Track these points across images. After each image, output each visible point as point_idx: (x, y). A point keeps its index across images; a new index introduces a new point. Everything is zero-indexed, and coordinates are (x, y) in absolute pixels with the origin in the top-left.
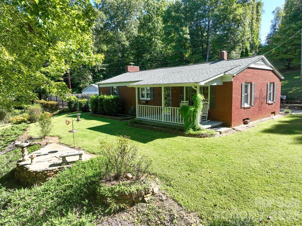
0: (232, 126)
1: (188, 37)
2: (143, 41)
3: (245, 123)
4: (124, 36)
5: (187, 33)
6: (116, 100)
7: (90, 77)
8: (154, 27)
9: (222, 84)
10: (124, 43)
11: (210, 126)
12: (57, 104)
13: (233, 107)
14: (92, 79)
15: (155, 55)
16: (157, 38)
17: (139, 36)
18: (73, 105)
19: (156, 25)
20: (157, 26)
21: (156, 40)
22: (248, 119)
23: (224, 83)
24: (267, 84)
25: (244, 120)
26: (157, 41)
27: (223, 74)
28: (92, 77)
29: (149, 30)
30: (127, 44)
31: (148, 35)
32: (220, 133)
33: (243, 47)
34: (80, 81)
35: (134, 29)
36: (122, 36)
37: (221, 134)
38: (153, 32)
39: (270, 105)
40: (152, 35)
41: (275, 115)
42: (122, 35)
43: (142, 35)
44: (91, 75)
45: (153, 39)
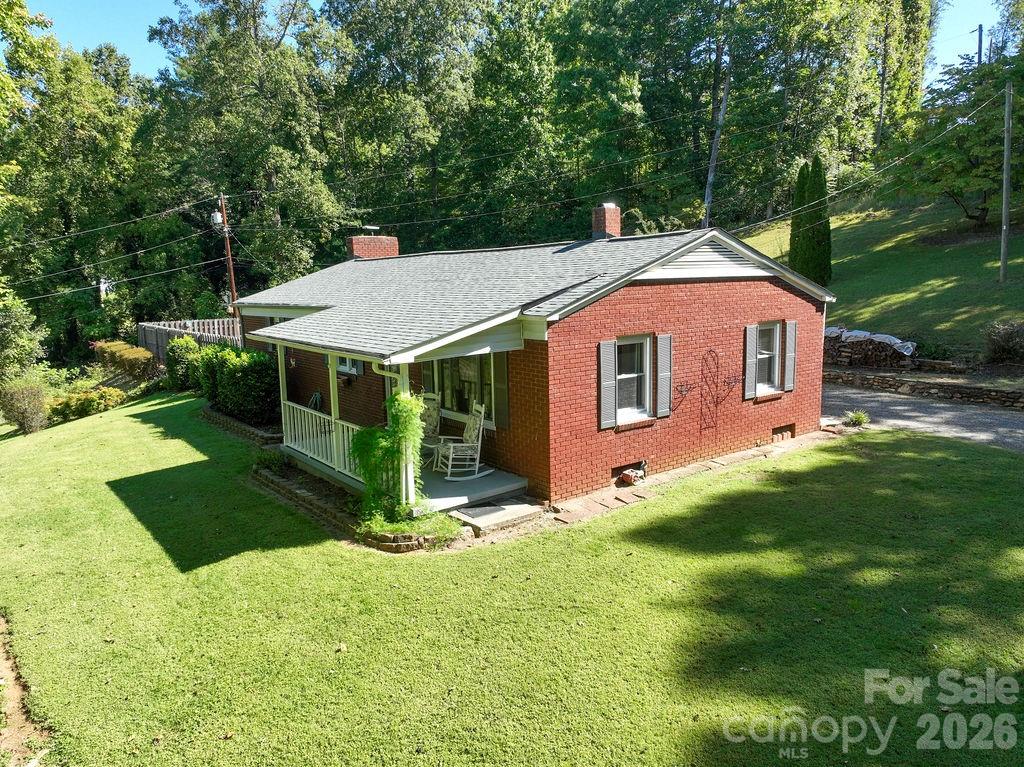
0: (553, 497)
1: (638, 109)
2: (490, 124)
3: (624, 482)
4: (422, 111)
5: (633, 97)
6: (257, 372)
7: (305, 254)
8: (529, 76)
9: (522, 348)
10: (419, 134)
11: (464, 500)
12: (149, 360)
13: (552, 433)
14: (311, 261)
15: (532, 173)
16: (537, 115)
17: (481, 106)
18: (180, 370)
19: (536, 68)
20: (537, 71)
21: (534, 120)
22: (637, 466)
23: (528, 343)
24: (745, 330)
25: (617, 471)
26: (539, 127)
27: (515, 315)
28: (312, 255)
29: (515, 86)
30: (431, 138)
31: (510, 102)
32: (477, 532)
33: (841, 141)
34: (273, 268)
35: (460, 86)
36: (414, 110)
37: (477, 535)
38: (523, 94)
39: (760, 402)
40: (522, 103)
41: (793, 436)
42: (416, 108)
43: (489, 103)
44: (310, 247)
45: (526, 119)
